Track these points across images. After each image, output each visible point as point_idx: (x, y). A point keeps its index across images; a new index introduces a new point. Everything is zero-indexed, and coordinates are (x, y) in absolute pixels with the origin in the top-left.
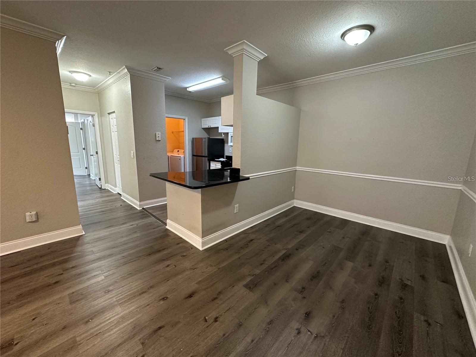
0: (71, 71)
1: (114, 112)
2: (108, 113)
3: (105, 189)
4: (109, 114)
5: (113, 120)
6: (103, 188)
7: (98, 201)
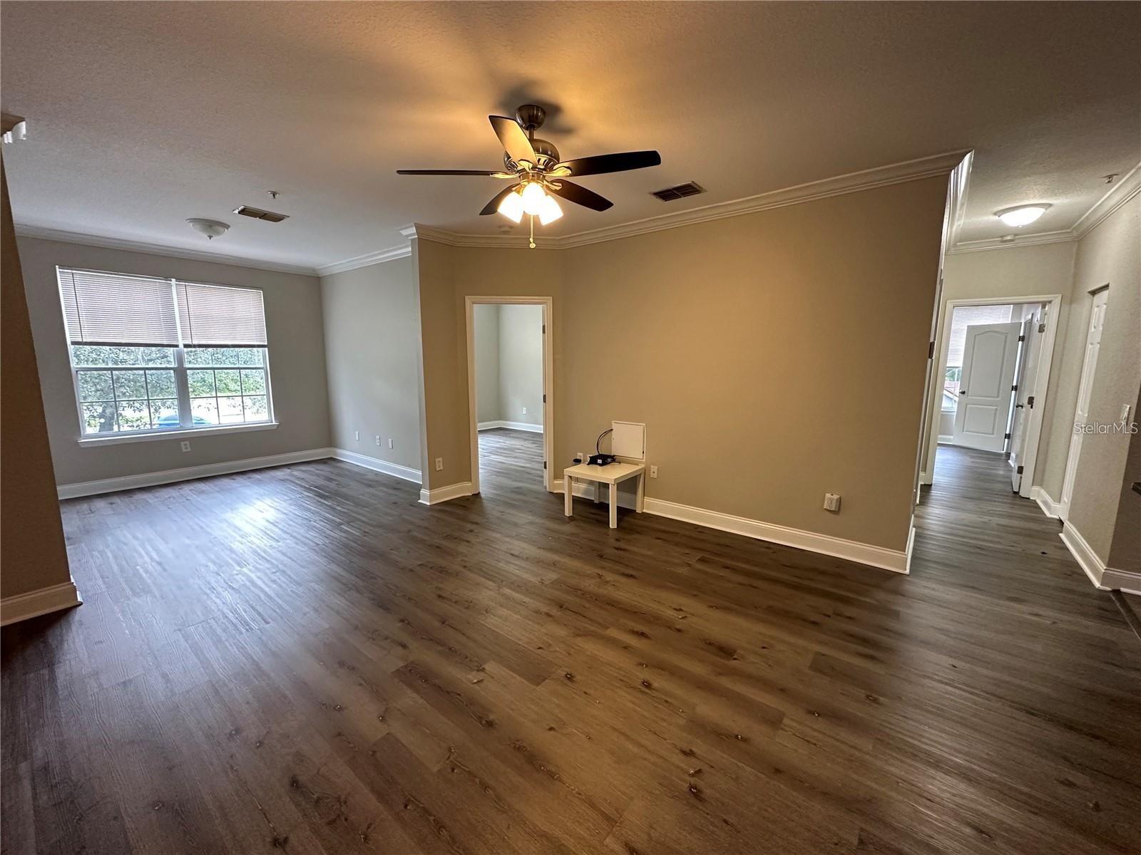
0: (998, 212)
1: (1106, 287)
2: (1089, 292)
3: (1029, 498)
4: (1094, 293)
5: (1099, 309)
6: (1022, 494)
7: (986, 521)
